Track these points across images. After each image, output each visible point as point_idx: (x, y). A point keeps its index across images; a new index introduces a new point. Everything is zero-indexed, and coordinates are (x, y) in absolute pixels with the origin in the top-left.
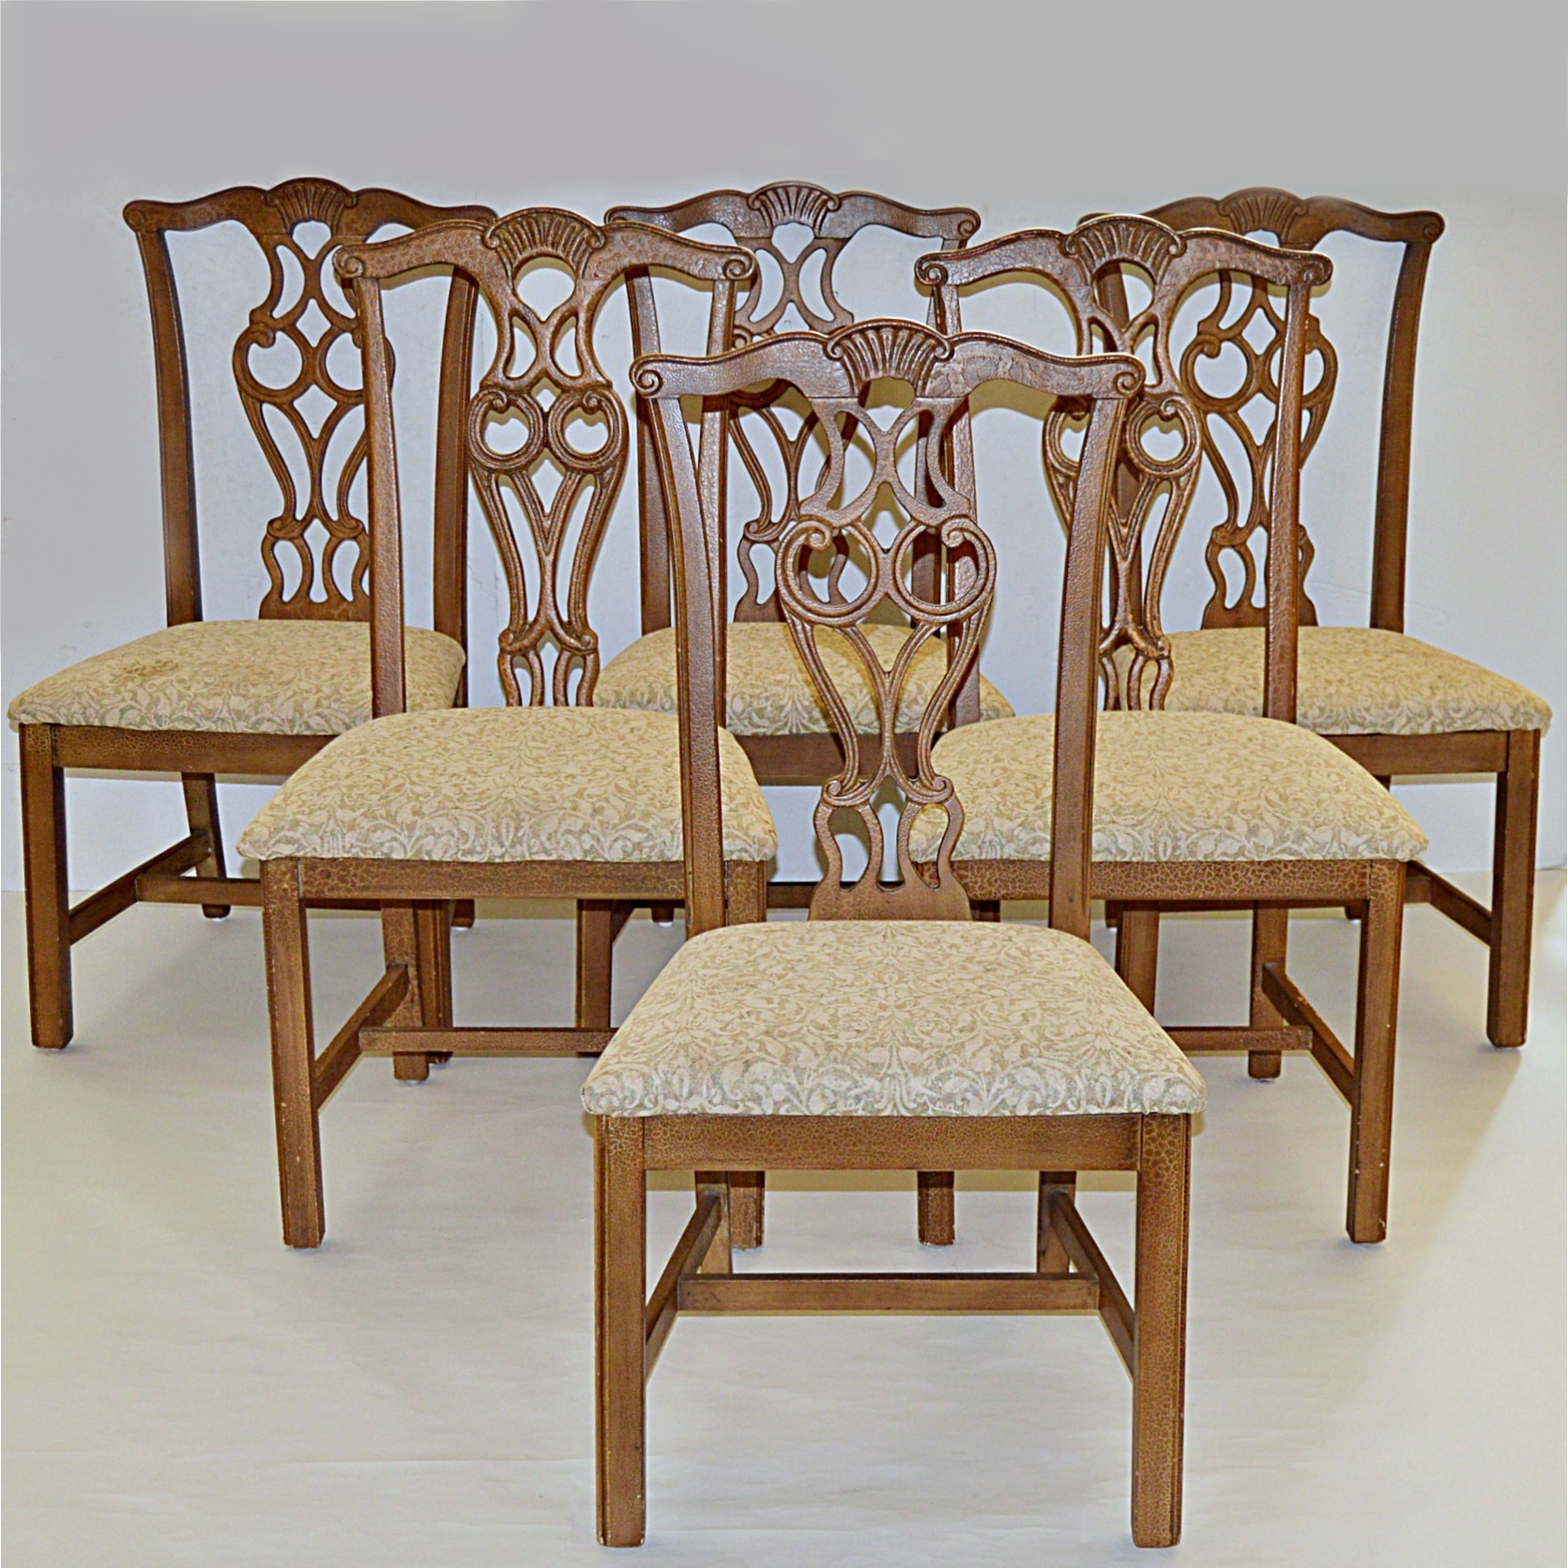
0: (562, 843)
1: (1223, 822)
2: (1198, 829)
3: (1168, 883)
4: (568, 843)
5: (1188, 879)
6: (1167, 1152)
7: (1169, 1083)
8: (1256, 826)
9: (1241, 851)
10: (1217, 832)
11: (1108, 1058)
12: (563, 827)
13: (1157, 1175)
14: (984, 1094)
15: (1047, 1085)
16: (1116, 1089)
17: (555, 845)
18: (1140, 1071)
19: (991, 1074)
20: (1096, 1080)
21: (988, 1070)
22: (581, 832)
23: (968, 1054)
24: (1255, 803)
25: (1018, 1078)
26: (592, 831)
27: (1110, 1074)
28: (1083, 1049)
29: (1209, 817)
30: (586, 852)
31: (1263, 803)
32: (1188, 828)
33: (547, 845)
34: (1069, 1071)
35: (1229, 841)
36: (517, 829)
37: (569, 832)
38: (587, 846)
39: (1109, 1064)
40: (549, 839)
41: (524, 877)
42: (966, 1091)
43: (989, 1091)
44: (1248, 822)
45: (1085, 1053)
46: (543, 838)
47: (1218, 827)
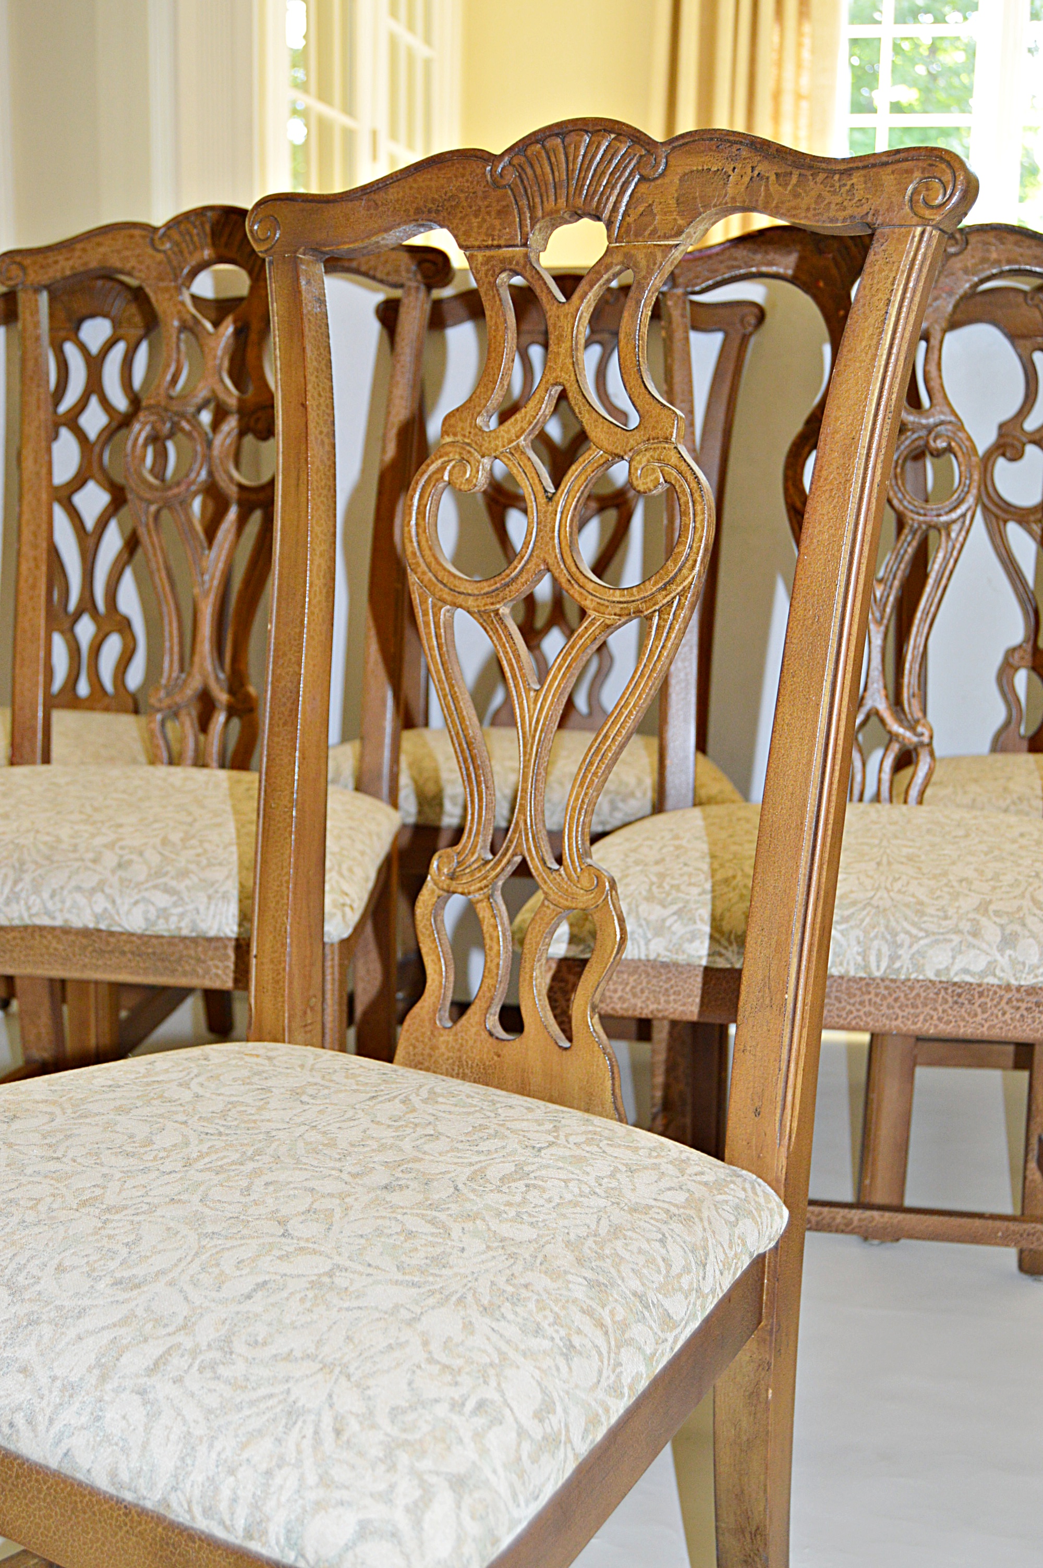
0: (68, 904)
1: (966, 926)
2: (928, 934)
3: (884, 1009)
4: (75, 904)
5: (914, 1006)
8: (1015, 935)
9: (991, 968)
10: (956, 939)
12: (73, 883)
17: (59, 905)
22: (93, 891)
24: (1016, 903)
26: (107, 890)
29: (946, 918)
30: (97, 917)
31: (1026, 903)
32: (914, 931)
33: (50, 904)
35: (973, 952)
36: (16, 883)
37: (79, 889)
38: (98, 909)
40: (52, 896)
41: (31, 948)
44: (1002, 927)
46: (46, 895)
47: (958, 932)
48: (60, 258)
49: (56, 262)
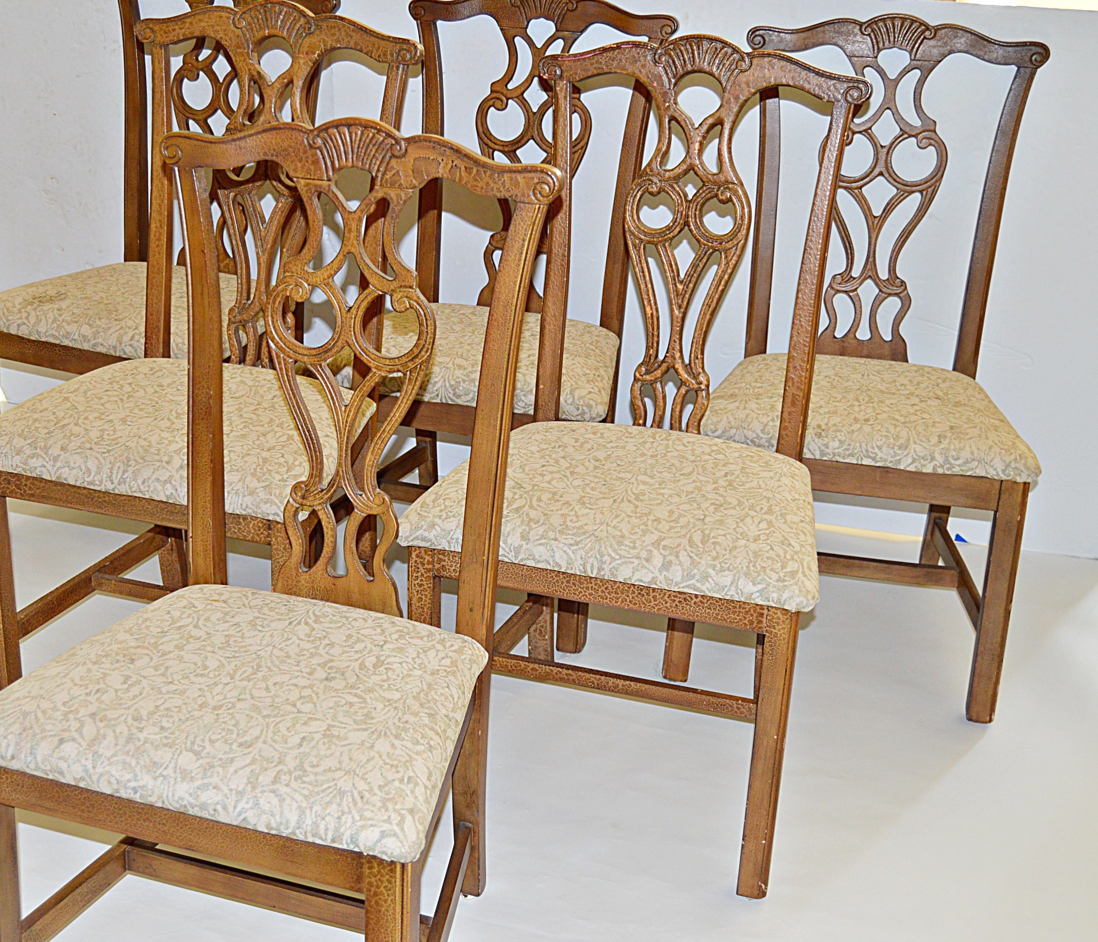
0: (152, 488)
1: (644, 554)
2: (621, 557)
3: (600, 593)
4: (155, 489)
5: (616, 593)
6: (385, 887)
7: (383, 834)
8: (670, 563)
9: (654, 579)
10: (636, 561)
11: (341, 799)
12: (155, 476)
13: (377, 903)
14: (231, 809)
15: (282, 813)
16: (337, 829)
17: (147, 489)
18: (362, 817)
19: (241, 794)
20: (323, 819)
21: (240, 789)
22: (166, 482)
23: (232, 770)
24: (679, 541)
25: (262, 801)
26: (173, 482)
27: (336, 815)
28: (325, 786)
29: (634, 548)
30: (167, 497)
31: (685, 541)
32: (613, 555)
33: (142, 487)
34: (304, 804)
35: (645, 571)
36: (124, 472)
37: (158, 480)
38: (168, 493)
39: (339, 805)
40: (143, 483)
41: (134, 506)
42: (217, 803)
43: (235, 808)
44: (664, 556)
45: (323, 791)
46: (140, 482)
47: (638, 558)
48: (176, 27)
49: (174, 30)
